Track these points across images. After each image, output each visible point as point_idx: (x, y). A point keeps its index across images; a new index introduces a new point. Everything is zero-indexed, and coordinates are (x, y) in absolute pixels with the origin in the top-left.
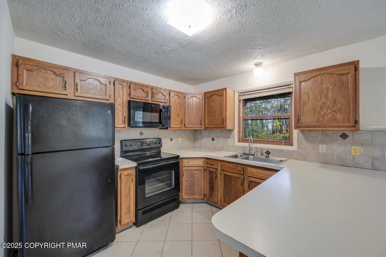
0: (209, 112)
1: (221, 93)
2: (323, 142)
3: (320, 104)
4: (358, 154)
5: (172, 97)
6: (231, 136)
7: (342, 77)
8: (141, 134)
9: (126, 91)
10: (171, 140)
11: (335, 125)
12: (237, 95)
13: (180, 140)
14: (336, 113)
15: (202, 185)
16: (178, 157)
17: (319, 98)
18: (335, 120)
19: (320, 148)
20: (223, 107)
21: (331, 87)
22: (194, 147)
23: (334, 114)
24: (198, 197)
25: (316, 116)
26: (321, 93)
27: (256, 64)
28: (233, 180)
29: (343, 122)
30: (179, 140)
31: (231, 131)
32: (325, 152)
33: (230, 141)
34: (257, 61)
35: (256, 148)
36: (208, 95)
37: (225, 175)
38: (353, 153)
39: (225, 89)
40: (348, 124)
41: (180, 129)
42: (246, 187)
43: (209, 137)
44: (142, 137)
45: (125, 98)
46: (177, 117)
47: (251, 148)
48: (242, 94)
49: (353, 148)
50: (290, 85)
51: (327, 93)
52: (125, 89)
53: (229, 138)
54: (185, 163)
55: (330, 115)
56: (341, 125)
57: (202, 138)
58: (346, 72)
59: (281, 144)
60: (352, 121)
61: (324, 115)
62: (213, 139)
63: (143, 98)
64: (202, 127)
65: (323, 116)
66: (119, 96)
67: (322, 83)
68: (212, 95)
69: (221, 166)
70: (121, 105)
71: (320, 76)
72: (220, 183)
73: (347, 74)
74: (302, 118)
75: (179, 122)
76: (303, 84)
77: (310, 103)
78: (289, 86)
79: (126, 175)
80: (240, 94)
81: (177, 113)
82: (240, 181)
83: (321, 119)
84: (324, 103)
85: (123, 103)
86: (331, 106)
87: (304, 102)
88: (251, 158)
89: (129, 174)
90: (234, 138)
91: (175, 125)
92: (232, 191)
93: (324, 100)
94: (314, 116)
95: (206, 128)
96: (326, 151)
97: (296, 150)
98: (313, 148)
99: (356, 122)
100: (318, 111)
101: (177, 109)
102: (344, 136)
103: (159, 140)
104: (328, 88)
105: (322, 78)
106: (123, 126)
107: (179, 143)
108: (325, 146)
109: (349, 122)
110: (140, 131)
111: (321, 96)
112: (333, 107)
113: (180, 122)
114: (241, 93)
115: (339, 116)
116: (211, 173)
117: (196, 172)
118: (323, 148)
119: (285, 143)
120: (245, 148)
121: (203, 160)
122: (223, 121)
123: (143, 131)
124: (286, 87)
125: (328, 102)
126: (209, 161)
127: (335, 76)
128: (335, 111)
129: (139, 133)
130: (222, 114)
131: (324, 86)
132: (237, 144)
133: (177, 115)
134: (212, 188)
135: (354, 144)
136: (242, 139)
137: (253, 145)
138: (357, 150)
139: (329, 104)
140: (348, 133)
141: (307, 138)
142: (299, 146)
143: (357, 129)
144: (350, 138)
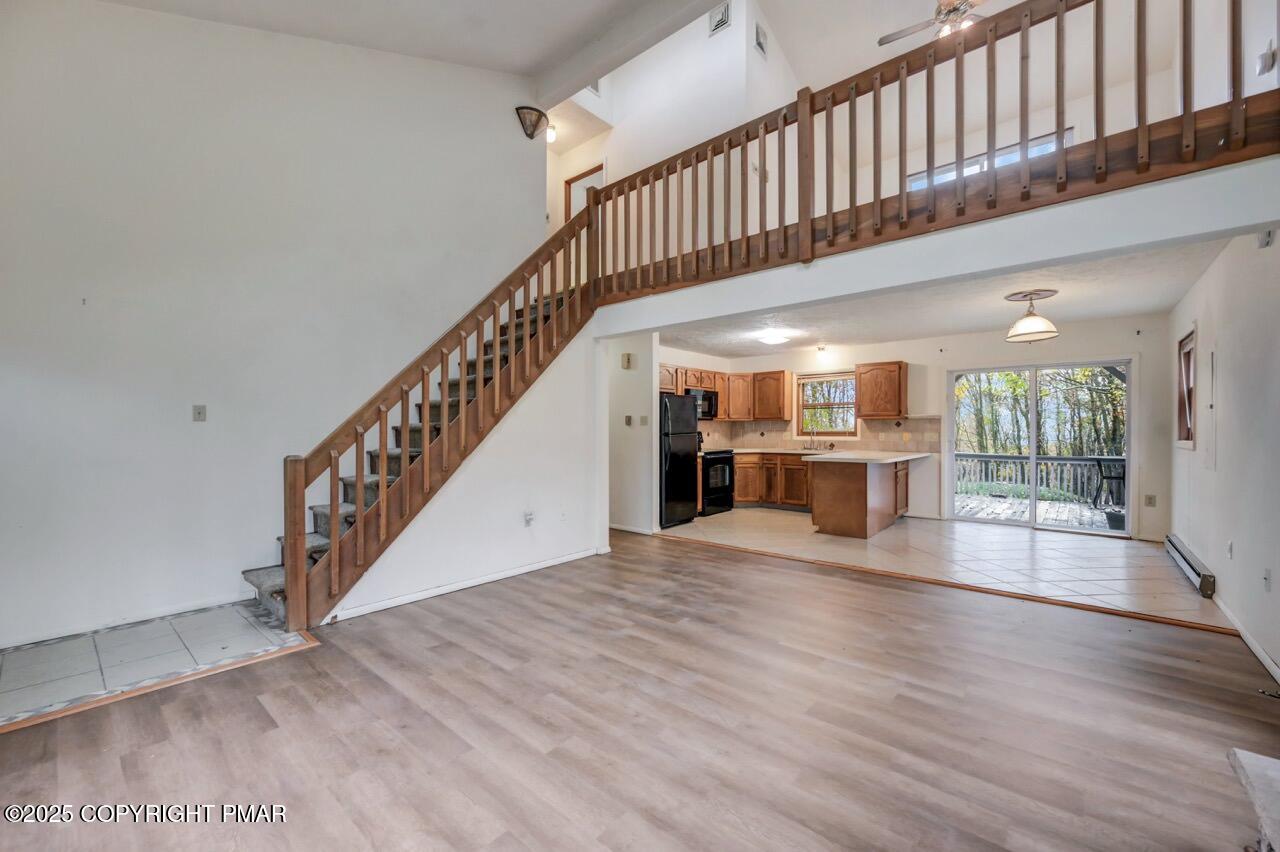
0: (760, 399)
1: (777, 377)
2: (883, 431)
3: (875, 395)
4: (906, 439)
5: (721, 382)
6: (789, 428)
7: (890, 373)
9: (684, 379)
11: (886, 413)
12: (795, 378)
14: (887, 404)
15: (758, 486)
16: (730, 452)
17: (875, 390)
18: (886, 410)
19: (880, 437)
20: (779, 393)
21: (883, 381)
24: (751, 498)
25: (872, 407)
26: (876, 385)
27: (819, 349)
29: (891, 412)
31: (788, 422)
32: (883, 440)
33: (786, 436)
34: (821, 346)
35: (819, 442)
36: (759, 378)
37: (786, 469)
39: (783, 372)
40: (894, 413)
41: (722, 422)
43: (756, 431)
45: (683, 386)
46: (724, 405)
47: (813, 442)
48: (802, 377)
49: (907, 433)
51: (881, 386)
53: (785, 430)
54: (737, 459)
55: (882, 406)
56: (890, 414)
57: (744, 433)
58: (893, 369)
59: (846, 435)
60: (903, 411)
62: (762, 434)
63: (695, 385)
64: (748, 419)
65: (878, 405)
66: (680, 384)
67: (877, 377)
68: (764, 378)
69: (781, 459)
72: (780, 479)
73: (901, 371)
74: (861, 408)
75: (725, 412)
76: (862, 376)
77: (867, 395)
81: (723, 400)
82: (803, 473)
87: (863, 393)
90: (791, 430)
91: (721, 416)
93: (878, 393)
95: (756, 420)
96: (885, 439)
97: (860, 440)
98: (874, 437)
99: (900, 412)
101: (724, 396)
102: (898, 424)
104: (881, 382)
105: (876, 372)
108: (883, 434)
109: (894, 411)
112: (885, 398)
114: (799, 377)
115: (888, 406)
116: (768, 469)
117: (751, 470)
118: (882, 436)
120: (806, 442)
121: (757, 456)
122: (780, 410)
125: (882, 394)
126: (768, 457)
127: (886, 371)
128: (886, 402)
130: (778, 401)
132: (796, 438)
133: (723, 403)
134: (770, 486)
135: (906, 430)
136: (802, 433)
137: (816, 438)
138: (907, 436)
139: (882, 396)
140: (901, 422)
141: (868, 428)
142: (862, 436)
143: (907, 418)
144: (903, 426)
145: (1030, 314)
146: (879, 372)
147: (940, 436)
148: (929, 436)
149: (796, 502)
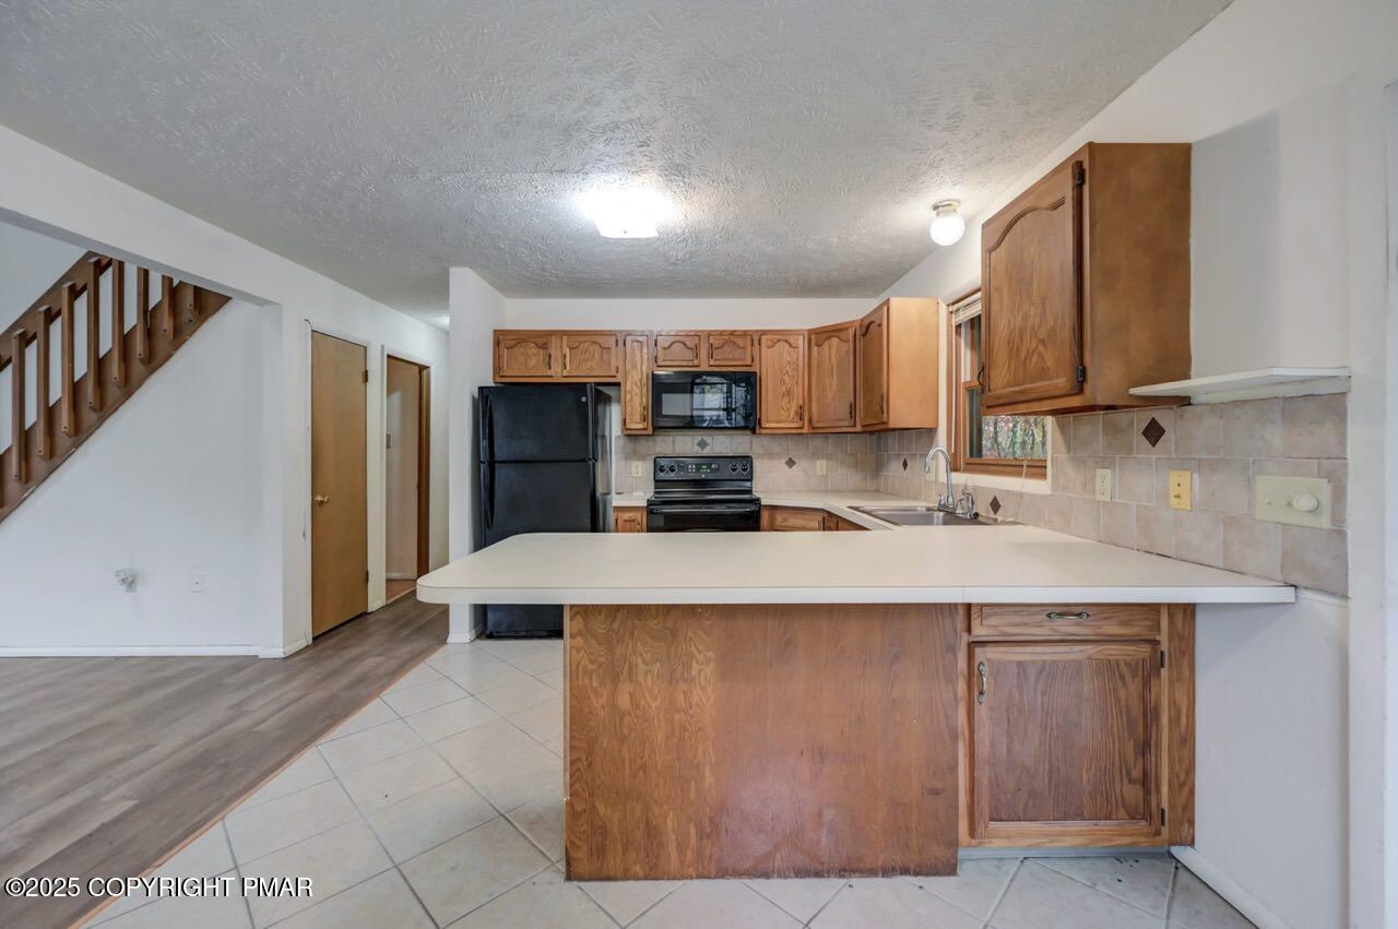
0: (865, 379)
1: (879, 319)
2: (1108, 462)
4: (1185, 503)
5: (768, 347)
7: (1055, 214)
8: (703, 444)
9: (648, 354)
10: (791, 463)
12: (942, 314)
13: (821, 466)
14: (1046, 347)
17: (1017, 300)
18: (1043, 371)
19: (1098, 484)
21: (1037, 257)
22: (877, 491)
23: (1043, 350)
25: (1013, 365)
27: (936, 208)
30: (818, 467)
31: (931, 432)
32: (1107, 498)
35: (975, 492)
36: (864, 328)
38: (1174, 502)
39: (888, 302)
41: (794, 433)
43: (899, 456)
44: (707, 452)
45: (644, 368)
46: (786, 399)
48: (956, 307)
49: (1173, 478)
51: (1031, 281)
52: (645, 350)
55: (1035, 357)
57: (889, 459)
59: (1019, 475)
61: (1026, 359)
62: (905, 465)
63: (684, 363)
64: (855, 426)
65: (1025, 362)
66: (634, 366)
68: (868, 326)
70: (639, 384)
71: (1020, 223)
75: (792, 413)
76: (993, 258)
77: (1003, 321)
79: (626, 521)
80: (952, 308)
81: (784, 389)
83: (1021, 370)
85: (641, 381)
86: (1037, 325)
88: (938, 517)
89: (634, 521)
91: (779, 422)
93: (1026, 307)
94: (1009, 366)
96: (1113, 495)
97: (1049, 492)
98: (1084, 485)
99: (1081, 375)
100: (1015, 347)
101: (786, 378)
102: (1151, 429)
103: (746, 461)
104: (1032, 261)
105: (1022, 229)
106: (641, 426)
107: (818, 473)
108: (1107, 473)
109: (1066, 376)
110: (699, 438)
111: (1021, 295)
112: (1040, 327)
113: (796, 413)
114: (953, 304)
118: (1104, 478)
119: (1031, 469)
122: (882, 404)
123: (708, 439)
127: (1044, 214)
129: (697, 442)
130: (881, 380)
133: (783, 395)
135: (1182, 464)
136: (965, 461)
137: (973, 479)
138: (1184, 486)
140: (1162, 416)
141: (1068, 449)
143: (1183, 401)
144: (1169, 436)
147: (1341, 496)
148: (1290, 494)
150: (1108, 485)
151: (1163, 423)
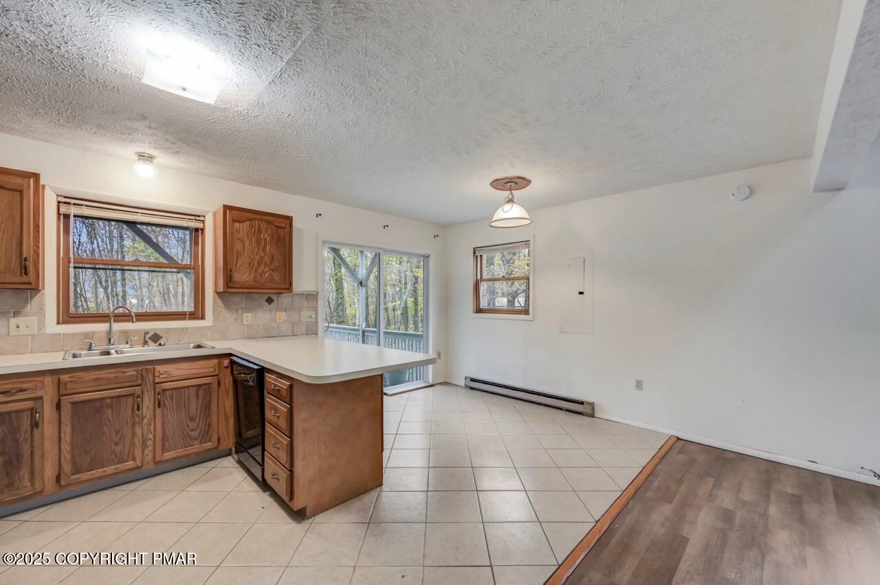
1: (13, 182)
2: (248, 310)
3: (257, 257)
4: (282, 321)
6: (29, 309)
7: (279, 230)
11: (274, 286)
12: (53, 199)
14: (274, 272)
17: (256, 250)
18: (272, 280)
19: (245, 319)
21: (268, 239)
23: (272, 272)
25: (252, 275)
26: (258, 243)
28: (111, 406)
29: (280, 284)
32: (250, 323)
33: (22, 325)
38: (278, 321)
39: (37, 176)
40: (284, 286)
42: (148, 407)
48: (73, 201)
49: (278, 314)
50: (199, 216)
51: (265, 246)
53: (17, 314)
55: (267, 274)
56: (279, 286)
58: (283, 225)
59: (184, 319)
60: (288, 283)
61: (262, 273)
65: (261, 275)
67: (260, 231)
71: (257, 221)
73: (284, 228)
74: (235, 275)
76: (237, 225)
77: (245, 255)
78: (197, 218)
80: (62, 200)
83: (259, 277)
84: (262, 258)
86: (268, 263)
87: (237, 252)
90: (41, 313)
92: (104, 433)
93: (262, 254)
94: (250, 274)
96: (252, 322)
97: (209, 325)
98: (236, 320)
99: (291, 284)
100: (255, 267)
102: (270, 301)
104: (266, 239)
105: (259, 226)
108: (249, 314)
109: (285, 283)
111: (258, 249)
112: (270, 264)
118: (248, 318)
122: (27, 266)
124: (193, 218)
125: (266, 257)
127: (273, 226)
128: (272, 269)
130: (17, 245)
131: (262, 235)
132: (54, 329)
135: (279, 309)
136: (67, 316)
137: (117, 327)
138: (282, 315)
139: (267, 259)
140: (274, 297)
141: (227, 306)
142: (216, 318)
144: (275, 302)
145: (511, 201)
146: (264, 225)
147: (317, 314)
148: (306, 315)
149: (110, 469)
150: (250, 318)
151: (272, 297)
